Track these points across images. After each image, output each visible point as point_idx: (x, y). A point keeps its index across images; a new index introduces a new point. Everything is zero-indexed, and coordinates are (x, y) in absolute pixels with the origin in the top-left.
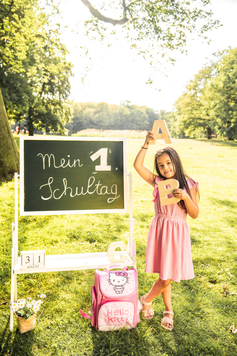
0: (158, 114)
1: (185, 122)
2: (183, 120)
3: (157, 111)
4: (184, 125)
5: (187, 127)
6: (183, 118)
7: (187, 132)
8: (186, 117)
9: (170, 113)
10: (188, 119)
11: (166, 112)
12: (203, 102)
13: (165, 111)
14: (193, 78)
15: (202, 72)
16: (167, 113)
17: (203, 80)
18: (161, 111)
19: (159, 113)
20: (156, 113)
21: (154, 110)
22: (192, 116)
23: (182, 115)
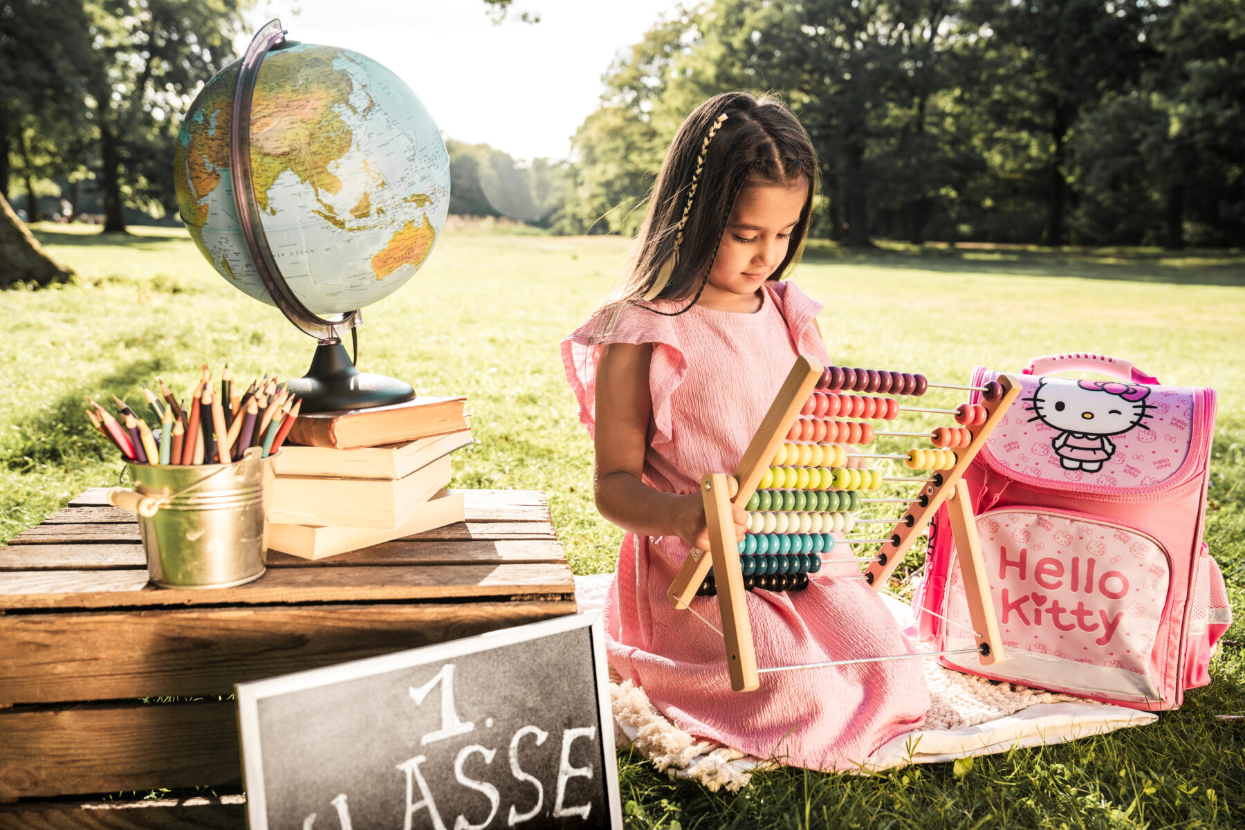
0: (525, 170)
1: (608, 184)
2: (603, 179)
3: (524, 161)
4: (607, 195)
5: (614, 202)
6: (604, 172)
7: (613, 215)
8: (612, 170)
9: (563, 162)
10: (618, 177)
11: (551, 162)
12: (659, 124)
13: (546, 159)
14: (628, 55)
15: (653, 37)
16: (555, 166)
17: (658, 62)
18: (536, 160)
19: (529, 165)
20: (520, 166)
21: (515, 157)
22: (630, 167)
23: (599, 167)
